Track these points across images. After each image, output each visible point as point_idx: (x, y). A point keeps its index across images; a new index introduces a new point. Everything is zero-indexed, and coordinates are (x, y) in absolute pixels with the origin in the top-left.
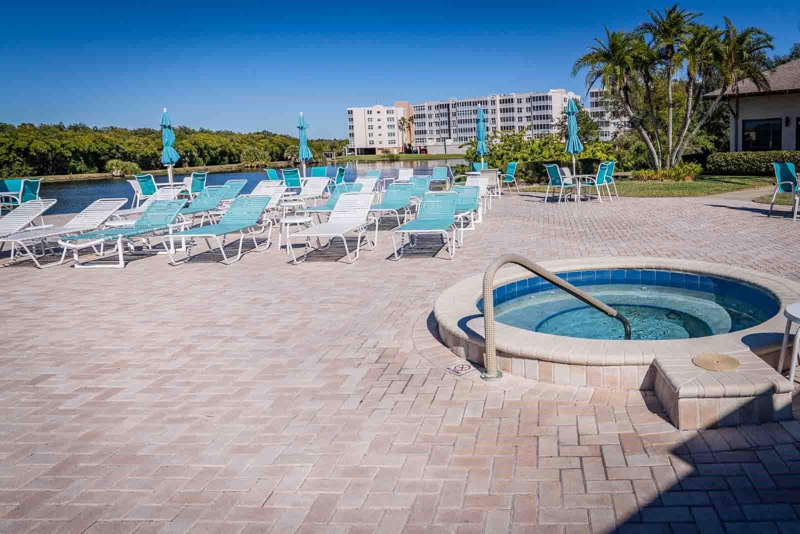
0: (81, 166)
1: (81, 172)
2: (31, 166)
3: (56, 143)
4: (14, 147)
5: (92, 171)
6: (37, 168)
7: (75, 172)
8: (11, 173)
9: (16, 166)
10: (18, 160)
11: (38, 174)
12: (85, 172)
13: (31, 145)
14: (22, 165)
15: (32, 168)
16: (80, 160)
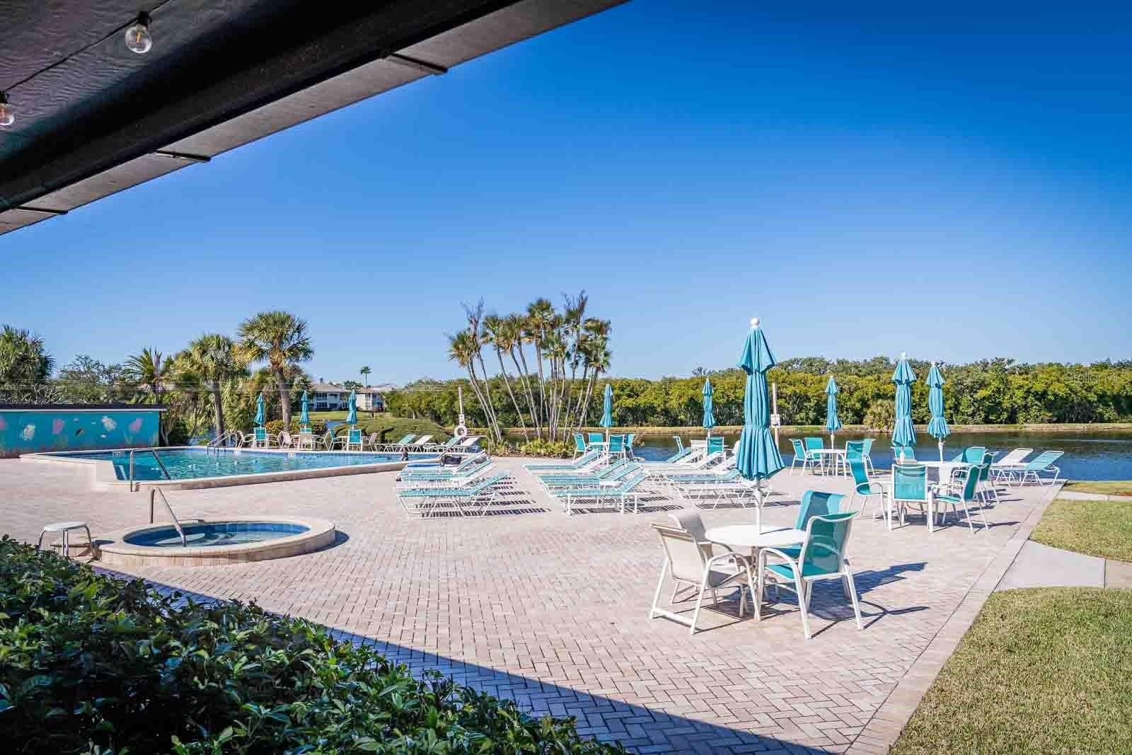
0: (1110, 413)
1: (1109, 421)
2: (1050, 412)
3: (1076, 385)
4: (1032, 391)
5: (1124, 420)
6: (1056, 414)
7: (1102, 421)
8: (1027, 419)
9: (1033, 412)
10: (1036, 405)
11: (1058, 421)
12: (1115, 421)
13: (1050, 388)
14: (1040, 411)
15: (1050, 414)
16: (1109, 406)
